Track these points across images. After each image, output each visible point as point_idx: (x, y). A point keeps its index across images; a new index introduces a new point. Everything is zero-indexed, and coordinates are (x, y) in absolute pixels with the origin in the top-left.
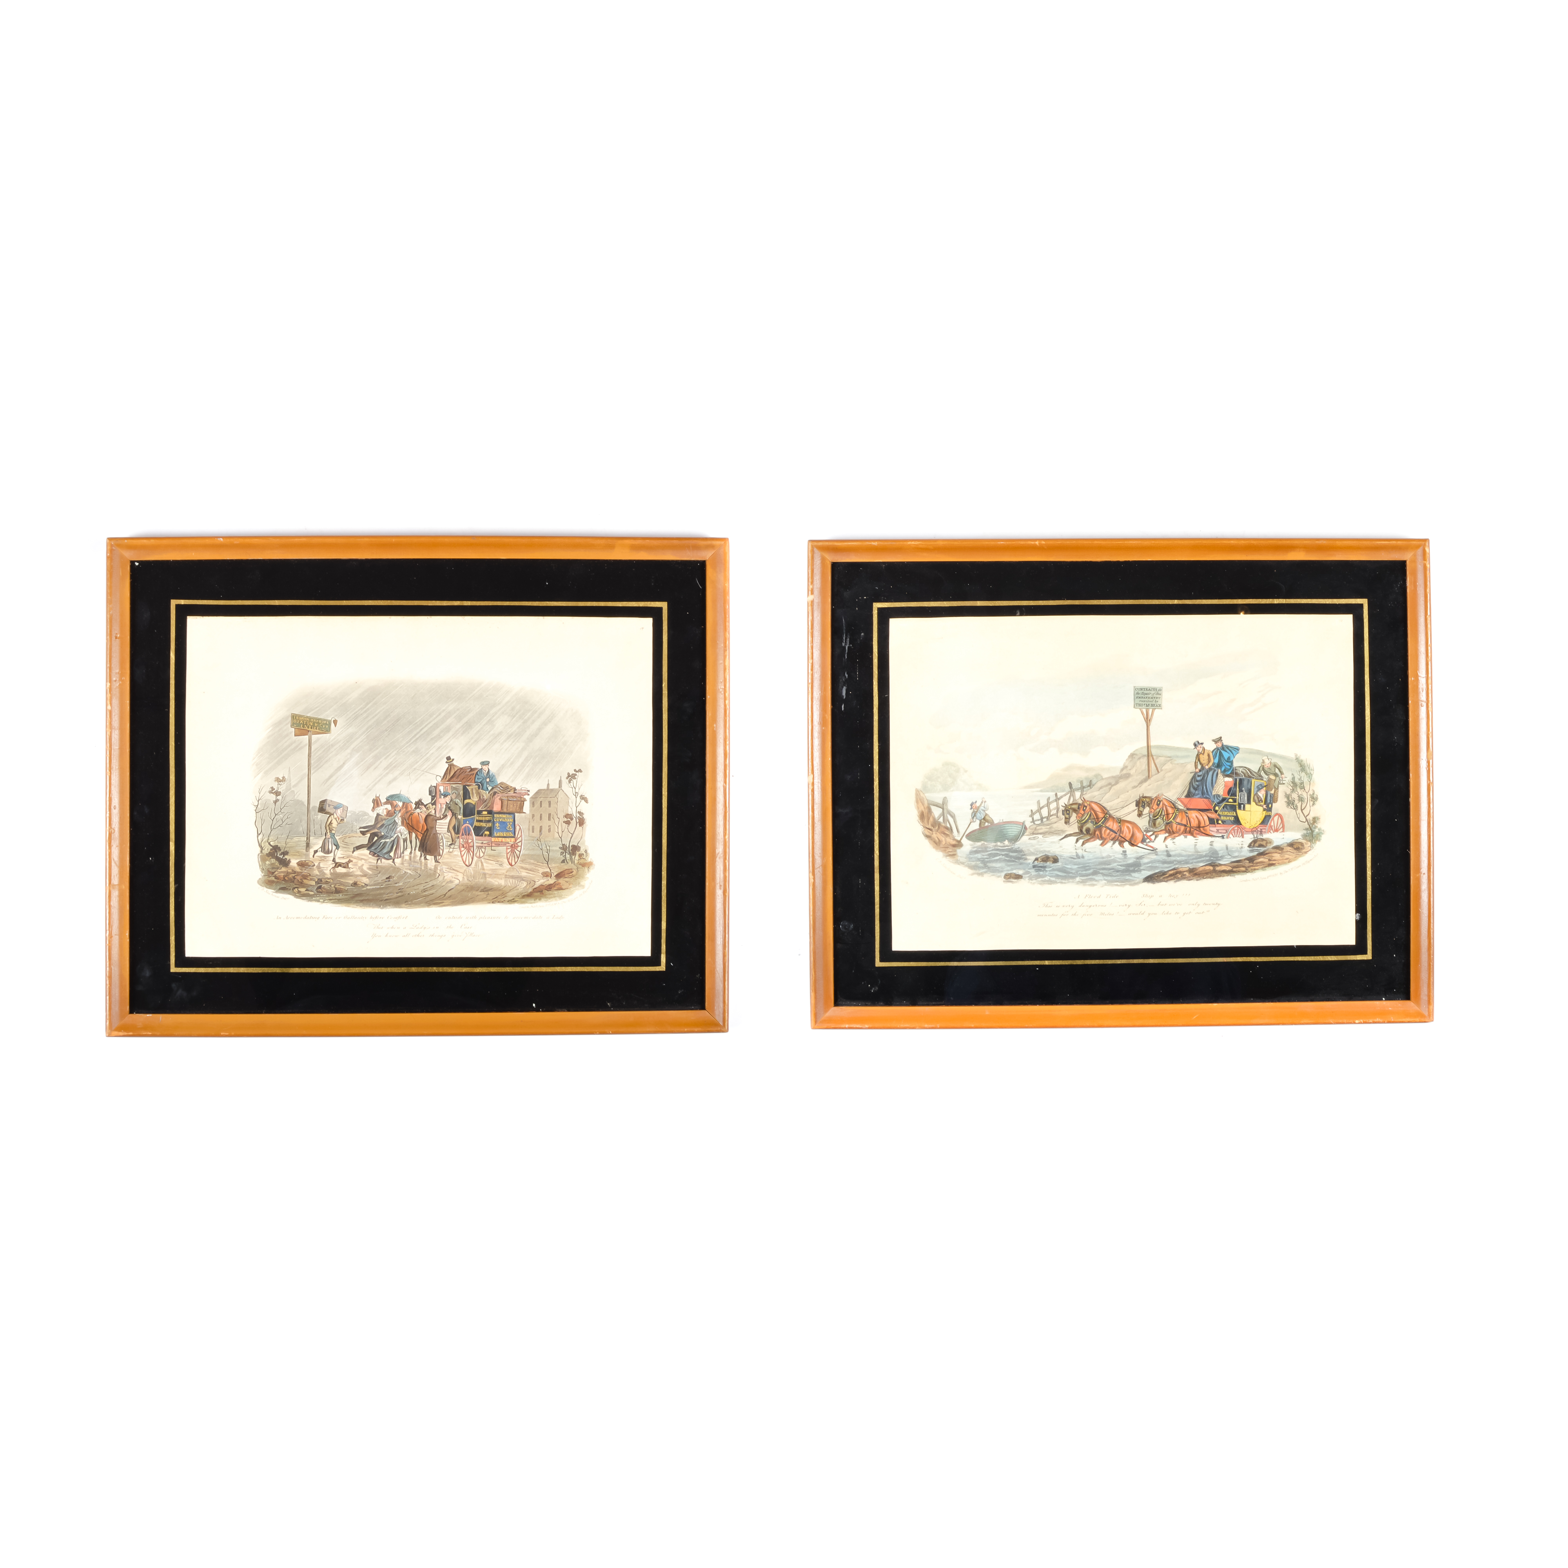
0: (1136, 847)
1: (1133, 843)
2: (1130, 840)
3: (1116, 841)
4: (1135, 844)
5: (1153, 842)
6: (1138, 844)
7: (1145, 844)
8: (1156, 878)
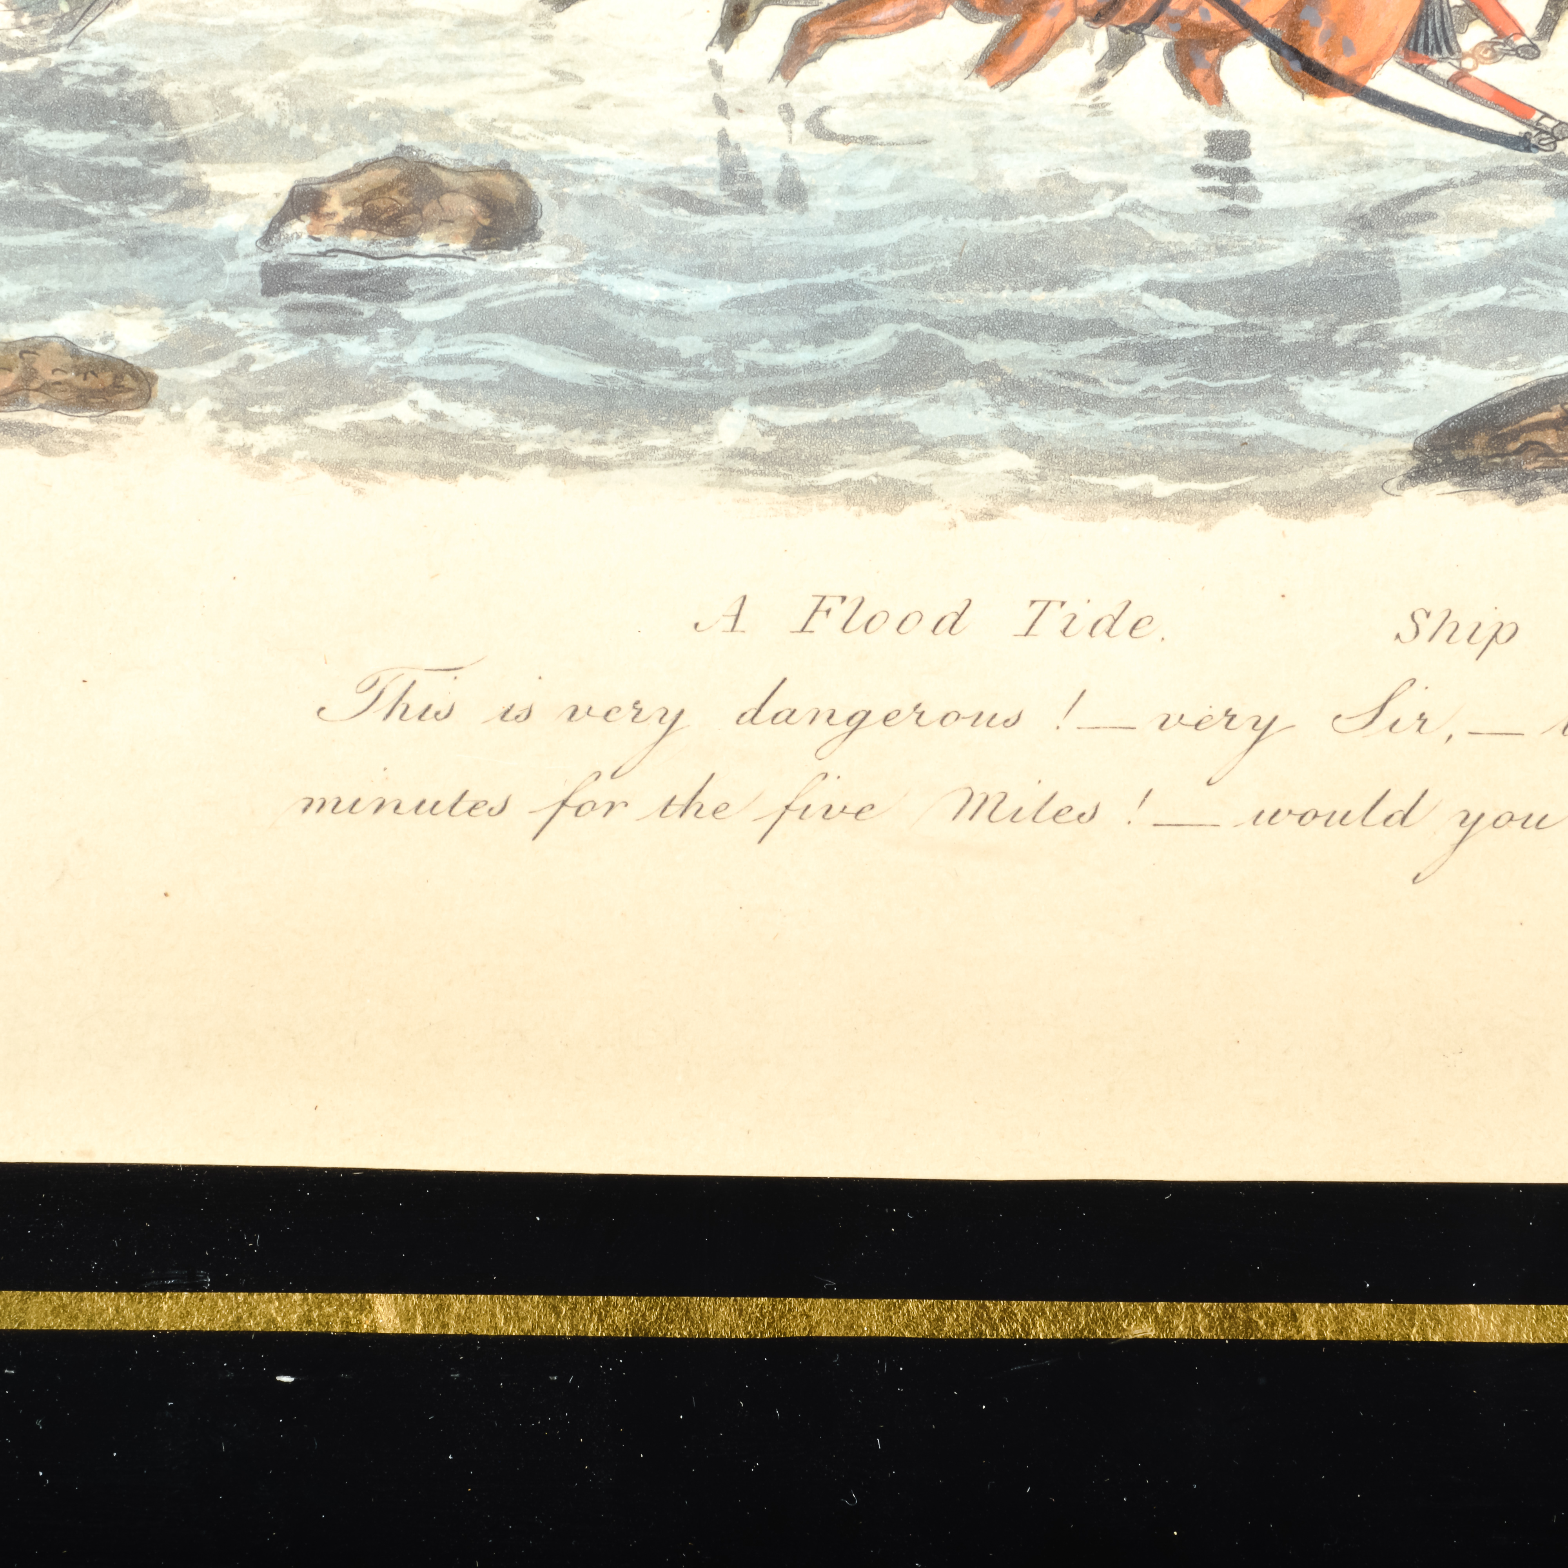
0: (1348, 100)
1: (1317, 52)
2: (1294, 26)
3: (1139, 27)
4: (1341, 66)
5: (1531, 52)
6: (1368, 67)
7: (1444, 69)
8: (1550, 438)
